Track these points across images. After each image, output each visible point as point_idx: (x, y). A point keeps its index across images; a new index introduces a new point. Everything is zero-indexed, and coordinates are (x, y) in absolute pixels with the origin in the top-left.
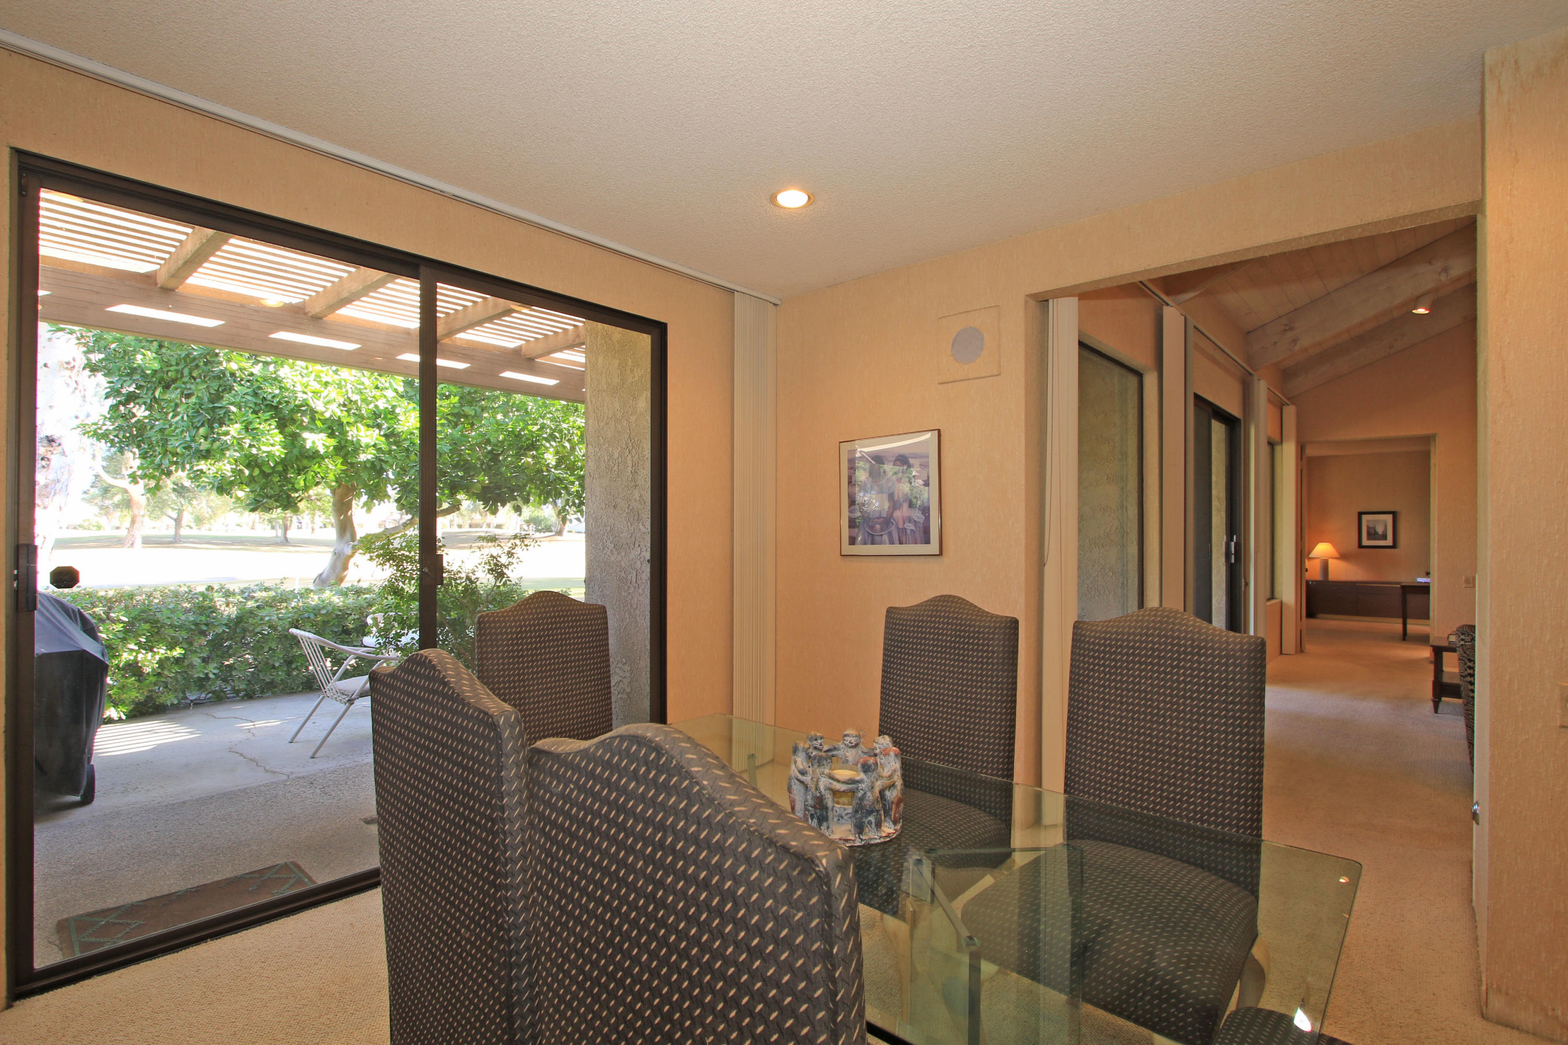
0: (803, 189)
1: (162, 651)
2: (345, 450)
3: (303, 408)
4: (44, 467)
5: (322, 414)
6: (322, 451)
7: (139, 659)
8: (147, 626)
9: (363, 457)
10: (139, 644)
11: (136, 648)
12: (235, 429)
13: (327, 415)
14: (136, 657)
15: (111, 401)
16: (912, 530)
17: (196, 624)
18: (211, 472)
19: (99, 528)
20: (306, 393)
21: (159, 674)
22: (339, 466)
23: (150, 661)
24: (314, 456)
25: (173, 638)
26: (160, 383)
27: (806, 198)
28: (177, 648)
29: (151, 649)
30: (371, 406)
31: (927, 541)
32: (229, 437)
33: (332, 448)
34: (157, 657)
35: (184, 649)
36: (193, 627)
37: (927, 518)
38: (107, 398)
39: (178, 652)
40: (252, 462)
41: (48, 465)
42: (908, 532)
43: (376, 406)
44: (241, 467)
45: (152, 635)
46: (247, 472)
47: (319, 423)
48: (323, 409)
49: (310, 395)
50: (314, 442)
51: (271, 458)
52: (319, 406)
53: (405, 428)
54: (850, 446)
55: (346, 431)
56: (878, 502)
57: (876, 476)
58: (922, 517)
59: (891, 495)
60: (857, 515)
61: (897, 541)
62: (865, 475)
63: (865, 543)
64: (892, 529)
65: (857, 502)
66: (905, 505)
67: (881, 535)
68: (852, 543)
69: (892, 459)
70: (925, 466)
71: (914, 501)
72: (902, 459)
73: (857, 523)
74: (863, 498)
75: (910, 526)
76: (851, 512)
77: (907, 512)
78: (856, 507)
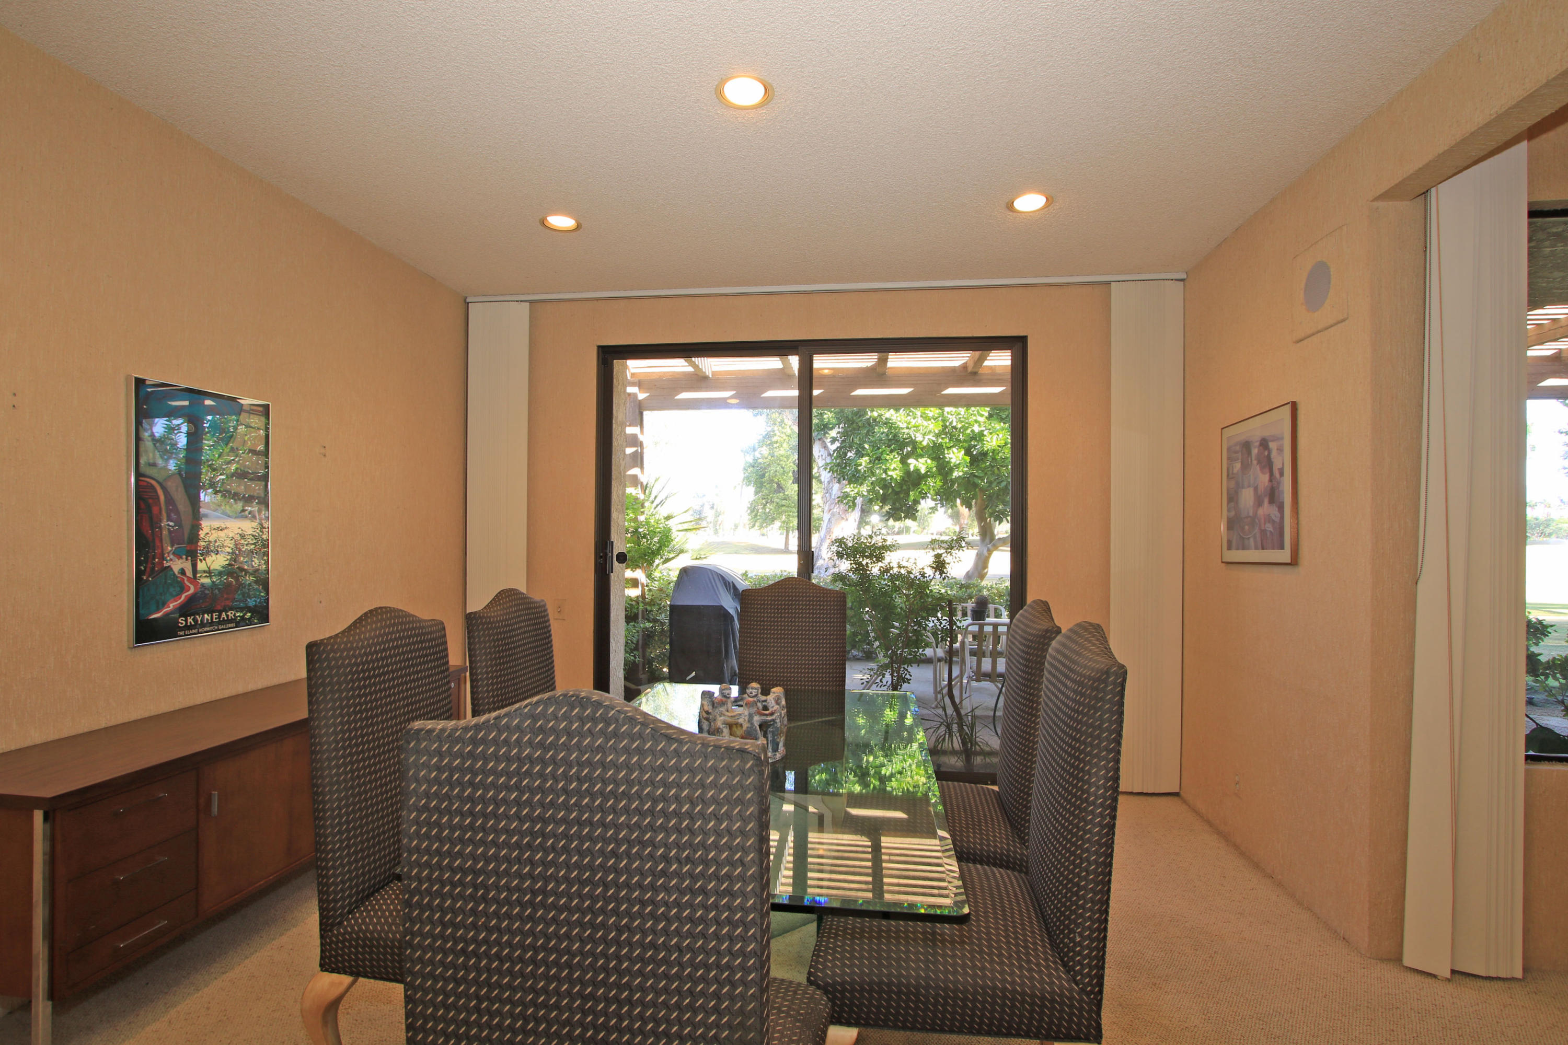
0: (1040, 192)
2: (944, 469)
6: (923, 471)
9: (956, 474)
13: (925, 443)
16: (1271, 532)
27: (1044, 200)
30: (969, 431)
31: (1282, 547)
33: (935, 469)
37: (1282, 518)
40: (885, 484)
42: (1268, 534)
43: (973, 431)
44: (877, 488)
51: (893, 481)
52: (919, 438)
54: (1228, 433)
55: (943, 453)
56: (1247, 497)
57: (1245, 467)
58: (1278, 515)
59: (1256, 489)
60: (1233, 513)
61: (1259, 545)
62: (1238, 466)
63: (1238, 549)
64: (1257, 530)
65: (1233, 498)
66: (1266, 501)
67: (1249, 538)
68: (1229, 548)
69: (1257, 444)
70: (1280, 450)
71: (1273, 495)
72: (1264, 444)
73: (1231, 524)
74: (1237, 493)
75: (1269, 527)
76: (1229, 510)
77: (1267, 509)
78: (1232, 504)
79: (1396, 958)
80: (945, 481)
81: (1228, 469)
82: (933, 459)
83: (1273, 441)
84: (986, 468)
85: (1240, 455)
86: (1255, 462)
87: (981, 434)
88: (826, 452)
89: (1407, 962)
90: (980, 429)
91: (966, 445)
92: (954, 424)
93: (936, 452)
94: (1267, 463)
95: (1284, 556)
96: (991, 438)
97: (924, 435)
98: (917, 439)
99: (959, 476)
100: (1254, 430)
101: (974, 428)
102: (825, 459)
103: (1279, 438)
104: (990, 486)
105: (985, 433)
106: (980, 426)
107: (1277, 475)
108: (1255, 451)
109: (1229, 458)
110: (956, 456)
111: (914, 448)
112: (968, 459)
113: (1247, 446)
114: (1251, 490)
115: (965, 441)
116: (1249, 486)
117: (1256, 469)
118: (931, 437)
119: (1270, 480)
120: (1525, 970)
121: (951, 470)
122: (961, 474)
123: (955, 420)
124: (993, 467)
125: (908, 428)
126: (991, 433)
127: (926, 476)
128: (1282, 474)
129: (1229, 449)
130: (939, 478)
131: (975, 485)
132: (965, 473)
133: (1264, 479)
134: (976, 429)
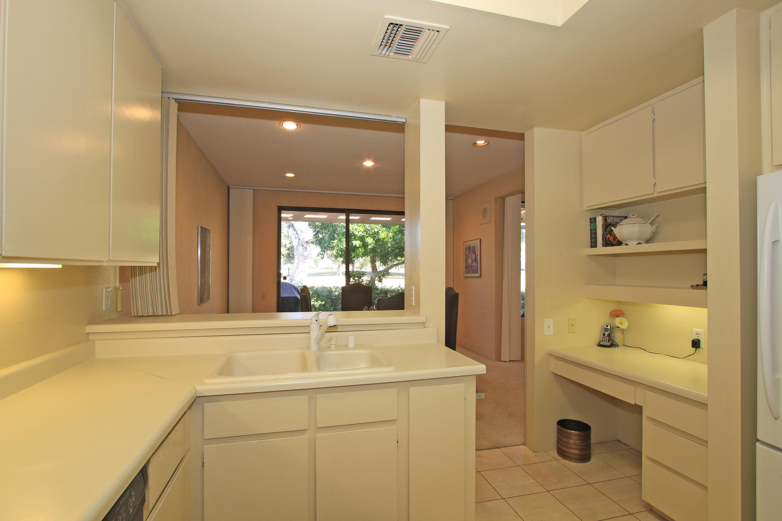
1: (320, 302)
2: (365, 245)
3: (352, 234)
4: (305, 251)
5: (357, 235)
6: (358, 246)
7: (315, 304)
8: (316, 295)
9: (369, 247)
10: (315, 300)
11: (314, 301)
12: (336, 241)
14: (314, 303)
15: (314, 233)
17: (328, 296)
18: (331, 253)
19: (332, 268)
20: (353, 230)
21: (320, 308)
22: (363, 250)
23: (317, 305)
24: (356, 247)
25: (322, 299)
26: (324, 227)
28: (323, 302)
29: (317, 301)
30: (373, 231)
31: (478, 273)
32: (334, 244)
33: (361, 245)
34: (319, 304)
35: (325, 302)
36: (327, 296)
38: (313, 232)
39: (323, 303)
41: (307, 250)
42: (475, 270)
43: (375, 231)
44: (339, 252)
45: (317, 298)
46: (340, 253)
47: (357, 238)
48: (358, 234)
49: (354, 230)
50: (355, 244)
52: (357, 233)
53: (381, 237)
54: (465, 243)
55: (365, 240)
56: (470, 261)
57: (469, 253)
58: (477, 265)
59: (472, 258)
60: (466, 264)
61: (473, 273)
62: (468, 252)
63: (468, 273)
64: (472, 269)
65: (466, 260)
66: (474, 262)
67: (470, 271)
68: (466, 273)
69: (472, 247)
70: (477, 250)
71: (476, 260)
72: (474, 247)
73: (466, 267)
74: (467, 259)
75: (475, 268)
76: (465, 264)
77: (474, 264)
78: (466, 262)
79: (500, 360)
80: (365, 249)
81: (465, 253)
82: (361, 241)
83: (476, 247)
84: (379, 244)
85: (468, 250)
86: (472, 252)
87: (378, 232)
88: (295, 232)
89: (502, 360)
90: (377, 230)
91: (372, 236)
92: (368, 228)
93: (362, 239)
94: (474, 253)
95: (478, 275)
96: (382, 234)
97: (358, 232)
98: (356, 234)
99: (371, 248)
100: (471, 244)
101: (375, 230)
102: (295, 235)
103: (477, 247)
104: (381, 252)
105: (380, 232)
106: (377, 229)
107: (477, 255)
108: (472, 249)
109: (465, 250)
110: (370, 240)
111: (355, 237)
112: (374, 241)
113: (470, 247)
114: (471, 259)
115: (372, 235)
116: (470, 258)
117: (472, 253)
118: (361, 233)
119: (475, 257)
120: (521, 359)
121: (368, 245)
122: (371, 247)
123: (368, 226)
124: (383, 245)
125: (352, 229)
126: (382, 232)
127: (359, 247)
128: (478, 256)
129: (465, 248)
130: (363, 249)
131: (376, 251)
132: (373, 246)
133: (474, 256)
134: (376, 230)
